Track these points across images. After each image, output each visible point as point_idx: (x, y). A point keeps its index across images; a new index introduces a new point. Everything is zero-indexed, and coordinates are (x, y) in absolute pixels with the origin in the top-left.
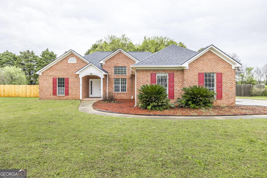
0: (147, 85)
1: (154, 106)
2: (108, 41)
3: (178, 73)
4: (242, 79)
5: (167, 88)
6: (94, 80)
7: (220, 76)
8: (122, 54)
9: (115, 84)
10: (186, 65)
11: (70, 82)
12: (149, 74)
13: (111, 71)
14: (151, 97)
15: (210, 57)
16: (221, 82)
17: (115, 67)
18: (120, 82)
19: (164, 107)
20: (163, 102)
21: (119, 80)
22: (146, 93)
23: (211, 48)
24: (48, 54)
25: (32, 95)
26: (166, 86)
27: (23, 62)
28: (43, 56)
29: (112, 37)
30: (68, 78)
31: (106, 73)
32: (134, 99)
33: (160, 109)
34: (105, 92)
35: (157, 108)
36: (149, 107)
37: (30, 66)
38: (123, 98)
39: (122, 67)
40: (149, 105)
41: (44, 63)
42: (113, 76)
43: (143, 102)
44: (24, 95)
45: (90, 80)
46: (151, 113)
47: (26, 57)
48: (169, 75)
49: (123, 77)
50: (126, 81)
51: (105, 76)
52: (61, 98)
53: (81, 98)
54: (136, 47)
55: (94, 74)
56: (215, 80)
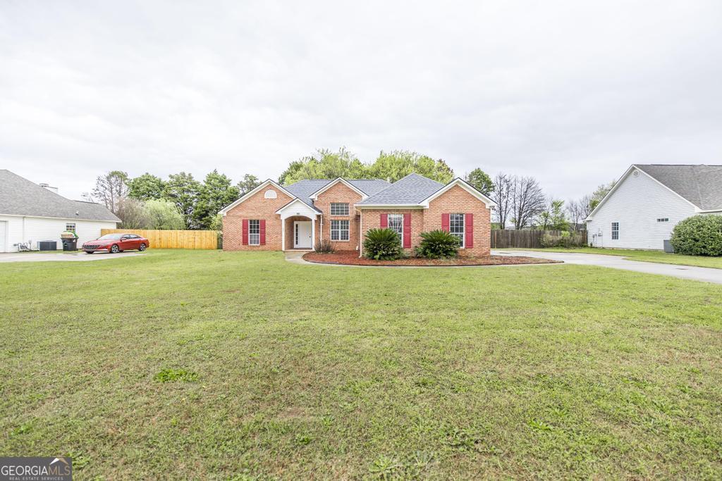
0: (375, 230)
1: (383, 255)
2: (319, 158)
3: (417, 214)
4: (546, 221)
5: (402, 234)
6: (300, 224)
7: (470, 217)
8: (343, 185)
9: (332, 229)
10: (426, 204)
11: (267, 226)
12: (378, 215)
13: (327, 211)
14: (379, 245)
15: (457, 193)
16: (472, 225)
17: (332, 204)
18: (340, 225)
19: (396, 257)
20: (394, 251)
21: (338, 223)
22: (374, 239)
23: (458, 182)
24: (217, 179)
25: (203, 246)
26: (400, 231)
27: (175, 192)
28: (208, 182)
29: (323, 151)
30: (265, 221)
31: (320, 214)
32: (359, 250)
33: (390, 259)
34: (317, 239)
35: (387, 258)
36: (377, 256)
37: (185, 200)
38: (344, 249)
39: (342, 204)
40: (376, 254)
41: (209, 194)
42: (330, 217)
43: (369, 251)
44: (191, 245)
45: (295, 223)
46: (379, 263)
47: (181, 185)
48: (404, 216)
49: (344, 219)
50: (348, 223)
51: (319, 216)
52: (255, 249)
53: (283, 249)
54: (366, 168)
55: (301, 214)
56: (464, 223)
